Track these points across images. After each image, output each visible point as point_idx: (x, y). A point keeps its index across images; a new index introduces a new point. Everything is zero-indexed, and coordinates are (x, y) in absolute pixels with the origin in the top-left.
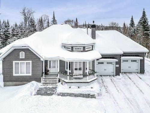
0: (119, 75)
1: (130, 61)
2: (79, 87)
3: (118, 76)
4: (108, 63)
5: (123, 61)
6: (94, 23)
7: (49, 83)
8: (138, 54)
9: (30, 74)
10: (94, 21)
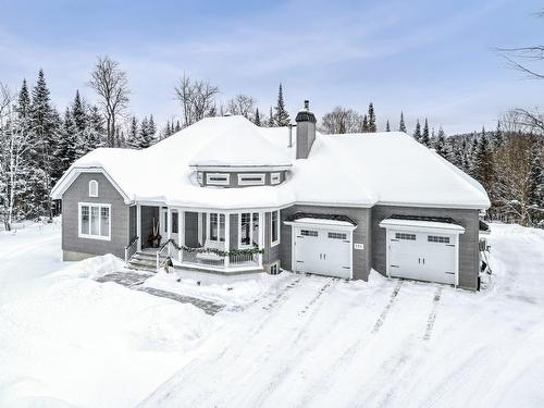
0: (367, 281)
1: (422, 240)
2: (199, 283)
3: (360, 283)
4: (331, 235)
5: (398, 236)
6: (306, 107)
7: (144, 266)
8: (450, 215)
9: (108, 238)
10: (307, 102)
